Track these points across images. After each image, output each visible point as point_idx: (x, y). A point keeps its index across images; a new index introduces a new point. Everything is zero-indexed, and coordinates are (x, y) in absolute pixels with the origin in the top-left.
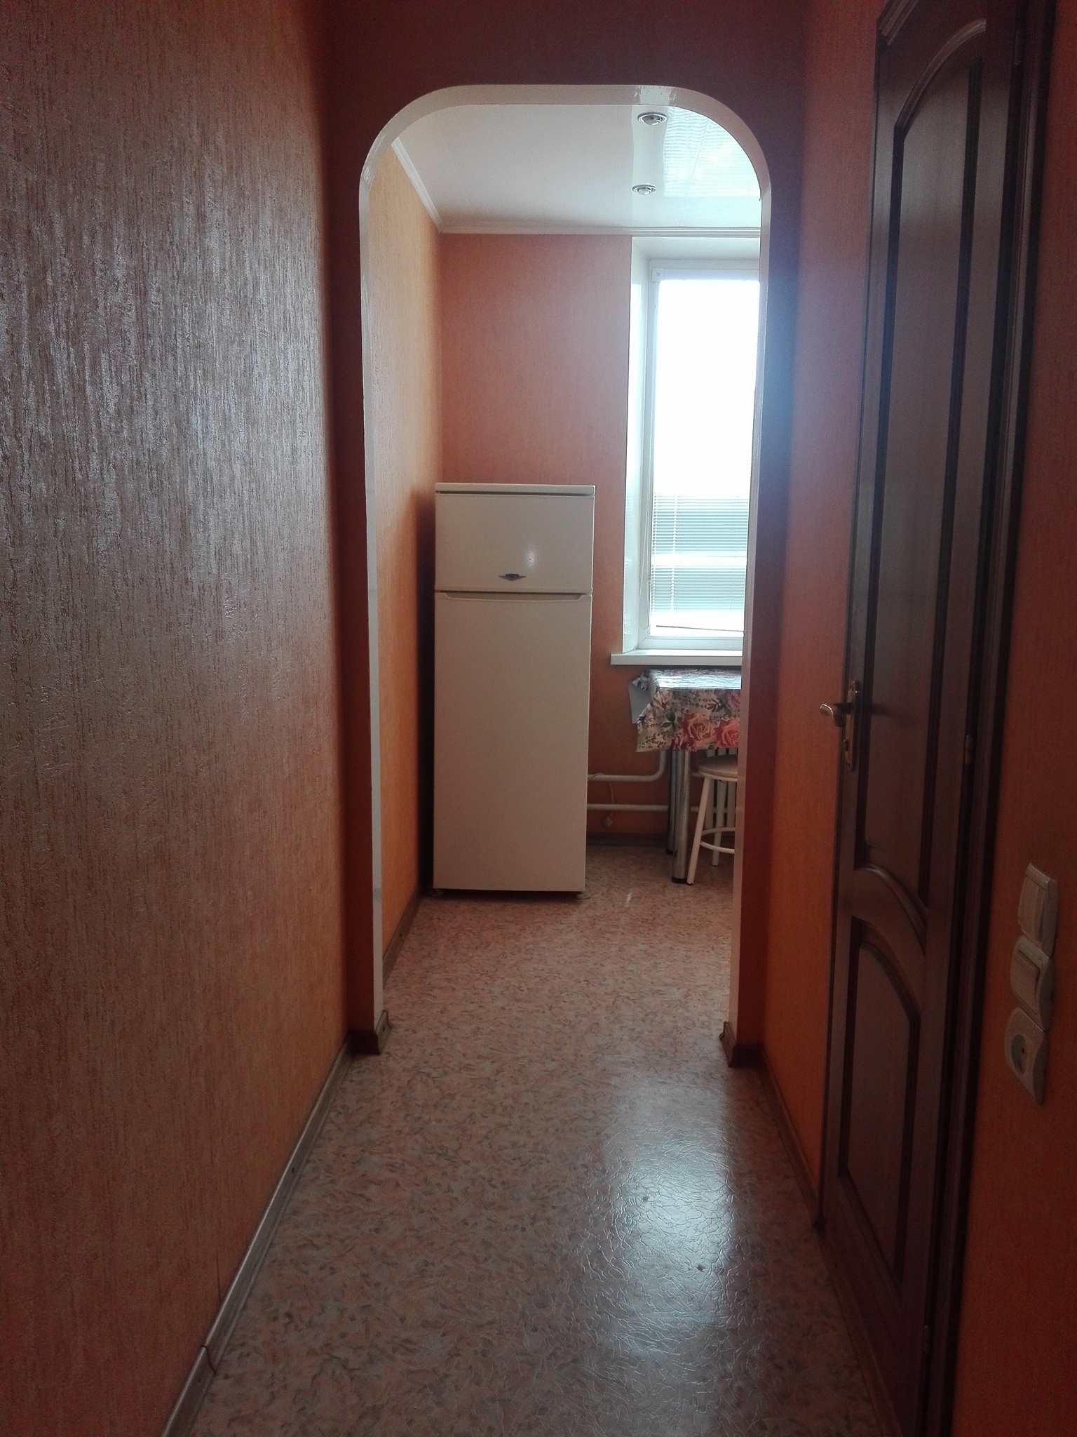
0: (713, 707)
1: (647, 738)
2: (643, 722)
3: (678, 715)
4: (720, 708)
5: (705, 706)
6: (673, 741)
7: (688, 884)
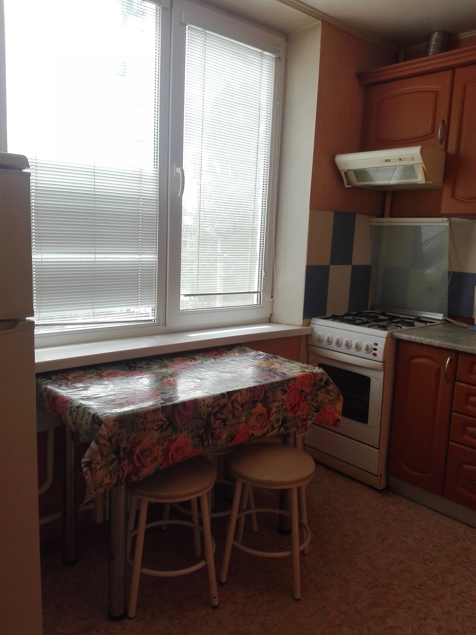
0: (161, 428)
1: (95, 485)
2: (91, 469)
3: (123, 445)
4: (168, 427)
5: (153, 429)
6: (119, 476)
7: (131, 619)
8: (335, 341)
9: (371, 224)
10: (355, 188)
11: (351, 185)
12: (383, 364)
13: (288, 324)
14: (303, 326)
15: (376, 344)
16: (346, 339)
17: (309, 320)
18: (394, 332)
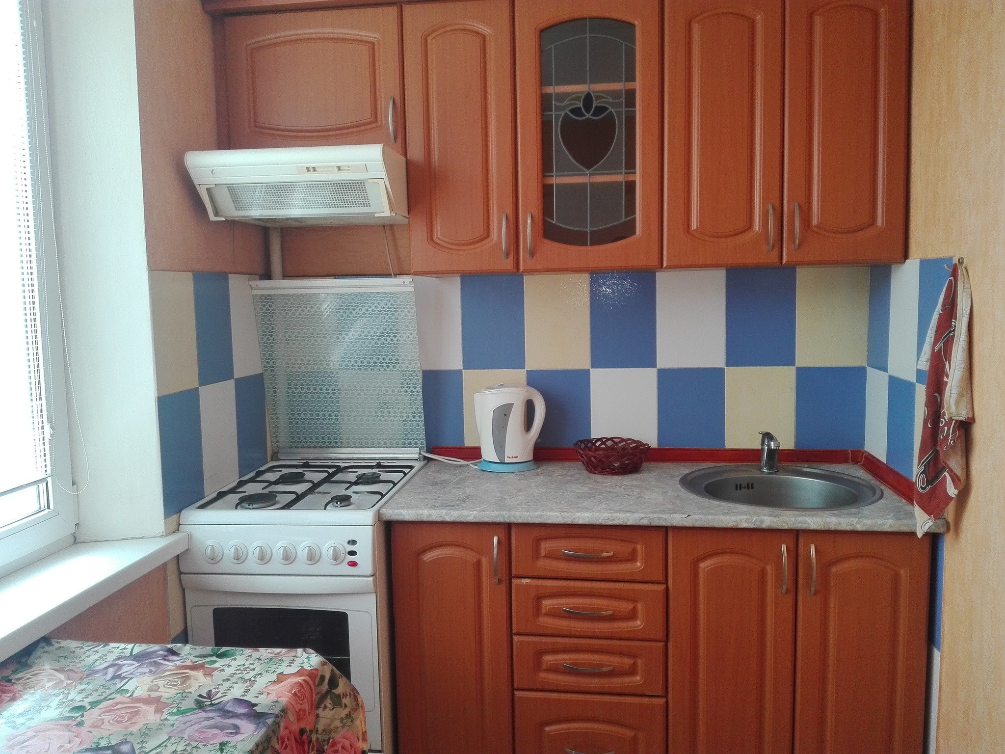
8: (253, 554)
9: (255, 292)
10: (233, 224)
11: (225, 217)
12: (373, 580)
13: (127, 539)
14: (168, 534)
15: (353, 542)
16: (279, 544)
17: (175, 517)
18: (381, 508)
